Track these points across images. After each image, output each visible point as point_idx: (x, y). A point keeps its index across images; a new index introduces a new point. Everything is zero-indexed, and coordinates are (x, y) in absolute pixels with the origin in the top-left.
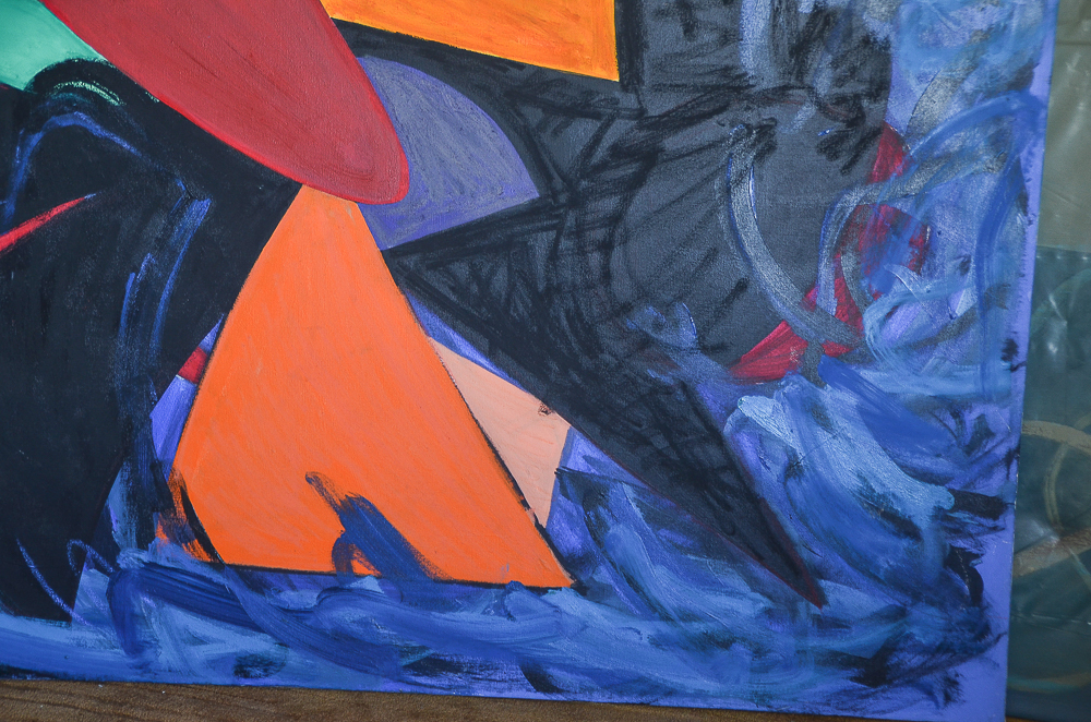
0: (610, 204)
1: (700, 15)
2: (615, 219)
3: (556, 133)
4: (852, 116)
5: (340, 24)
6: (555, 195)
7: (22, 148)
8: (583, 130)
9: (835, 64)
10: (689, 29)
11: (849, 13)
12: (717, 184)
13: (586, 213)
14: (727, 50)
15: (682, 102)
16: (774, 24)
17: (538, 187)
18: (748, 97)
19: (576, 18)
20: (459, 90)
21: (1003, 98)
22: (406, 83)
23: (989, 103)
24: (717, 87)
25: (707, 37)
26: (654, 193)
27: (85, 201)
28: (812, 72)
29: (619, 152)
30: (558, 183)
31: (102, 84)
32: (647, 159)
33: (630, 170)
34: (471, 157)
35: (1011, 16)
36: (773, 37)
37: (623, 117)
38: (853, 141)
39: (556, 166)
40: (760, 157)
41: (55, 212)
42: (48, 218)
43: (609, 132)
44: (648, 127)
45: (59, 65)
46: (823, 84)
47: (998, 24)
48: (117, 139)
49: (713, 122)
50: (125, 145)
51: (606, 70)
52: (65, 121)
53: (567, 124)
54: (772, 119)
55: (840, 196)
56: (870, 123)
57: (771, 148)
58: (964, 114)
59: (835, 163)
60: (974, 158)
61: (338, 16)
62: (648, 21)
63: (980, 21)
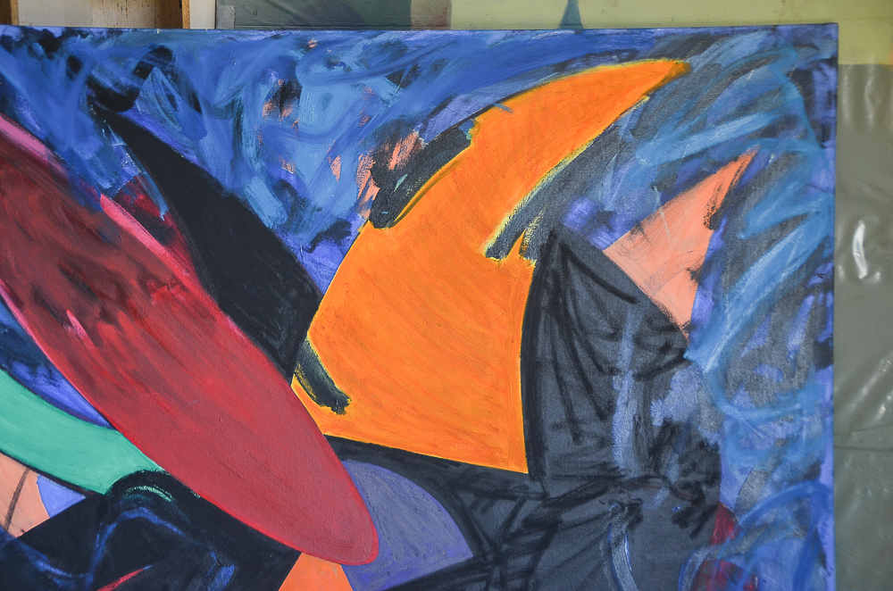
0: (524, 561)
1: (584, 427)
2: (529, 572)
3: (484, 510)
4: (695, 497)
5: (330, 439)
6: (484, 555)
7: (101, 535)
8: (502, 508)
9: (681, 461)
10: (577, 437)
11: (688, 426)
12: (601, 546)
13: (508, 568)
14: (603, 452)
15: (573, 488)
16: (636, 434)
17: (472, 550)
18: (621, 484)
19: (496, 430)
20: (414, 481)
21: (801, 485)
22: (377, 478)
23: (792, 489)
24: (597, 477)
25: (590, 443)
26: (555, 553)
27: (144, 572)
28: (664, 466)
29: (530, 524)
30: (487, 546)
31: (161, 487)
32: (549, 528)
33: (538, 536)
34: (423, 529)
35: (801, 429)
36: (636, 442)
37: (532, 499)
38: (697, 515)
39: (484, 534)
40: (631, 526)
41: (122, 580)
42: (117, 585)
43: (523, 509)
44: (550, 506)
45: (131, 475)
46: (674, 474)
47: (793, 435)
48: (169, 526)
49: (596, 501)
50: (175, 529)
51: (518, 465)
52: (133, 515)
53: (492, 504)
54: (639, 499)
55: (690, 555)
56: (708, 502)
57: (639, 519)
58: (775, 496)
59: (685, 530)
60: (785, 527)
61: (328, 433)
62: (548, 432)
63: (780, 432)
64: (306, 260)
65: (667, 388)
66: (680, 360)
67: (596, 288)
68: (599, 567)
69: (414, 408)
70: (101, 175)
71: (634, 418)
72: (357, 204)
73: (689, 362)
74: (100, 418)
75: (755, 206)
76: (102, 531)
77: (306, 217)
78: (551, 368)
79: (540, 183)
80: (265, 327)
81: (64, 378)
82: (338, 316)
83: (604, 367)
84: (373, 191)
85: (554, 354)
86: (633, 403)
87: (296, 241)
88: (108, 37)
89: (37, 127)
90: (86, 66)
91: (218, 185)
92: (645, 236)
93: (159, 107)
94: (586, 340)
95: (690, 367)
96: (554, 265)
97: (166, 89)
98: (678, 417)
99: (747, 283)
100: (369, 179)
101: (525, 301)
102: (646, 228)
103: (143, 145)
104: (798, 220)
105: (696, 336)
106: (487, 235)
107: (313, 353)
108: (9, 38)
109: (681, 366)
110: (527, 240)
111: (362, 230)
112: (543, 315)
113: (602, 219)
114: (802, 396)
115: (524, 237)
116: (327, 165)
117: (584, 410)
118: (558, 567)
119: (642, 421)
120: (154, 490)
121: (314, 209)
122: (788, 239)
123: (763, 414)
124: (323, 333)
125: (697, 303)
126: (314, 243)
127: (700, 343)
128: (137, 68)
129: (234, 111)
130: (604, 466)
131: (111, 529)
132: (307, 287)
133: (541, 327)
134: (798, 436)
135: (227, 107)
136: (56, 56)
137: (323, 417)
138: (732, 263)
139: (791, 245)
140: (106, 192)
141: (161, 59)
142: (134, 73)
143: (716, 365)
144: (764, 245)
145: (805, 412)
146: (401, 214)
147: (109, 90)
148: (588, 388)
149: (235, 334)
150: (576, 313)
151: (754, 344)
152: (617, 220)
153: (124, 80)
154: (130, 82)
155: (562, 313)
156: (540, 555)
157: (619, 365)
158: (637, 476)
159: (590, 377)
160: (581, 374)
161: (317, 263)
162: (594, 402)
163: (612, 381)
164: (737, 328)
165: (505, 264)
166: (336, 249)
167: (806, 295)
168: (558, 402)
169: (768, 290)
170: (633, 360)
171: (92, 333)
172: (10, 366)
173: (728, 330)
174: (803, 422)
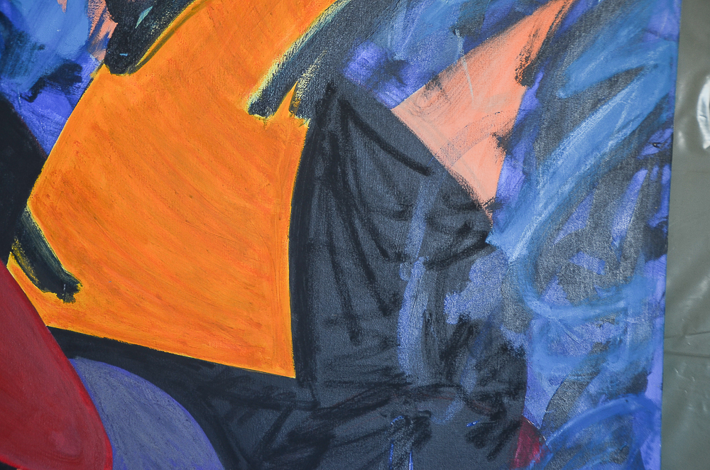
1: (364, 324)
4: (495, 411)
5: (54, 330)
8: (266, 418)
9: (478, 368)
10: (355, 336)
11: (489, 325)
15: (350, 396)
16: (426, 333)
18: (406, 393)
19: (259, 325)
20: (157, 385)
21: (622, 400)
22: (112, 380)
23: (611, 403)
24: (379, 384)
25: (370, 342)
29: (296, 438)
33: (305, 453)
35: (625, 332)
36: (425, 343)
37: (300, 408)
38: (497, 432)
40: (418, 444)
43: (288, 421)
46: (470, 382)
47: (615, 339)
51: (285, 369)
54: (427, 412)
56: (510, 416)
58: (591, 412)
59: (481, 450)
60: (601, 449)
61: (53, 325)
62: (320, 328)
63: (599, 336)
64: (24, 111)
66: (482, 245)
67: (382, 155)
69: (159, 297)
71: (424, 314)
73: (493, 248)
75: (579, 56)
77: (25, 56)
79: (316, 23)
82: (65, 181)
83: (390, 252)
84: (109, 27)
85: (330, 234)
92: (443, 91)
94: (369, 219)
95: (494, 254)
96: (332, 125)
98: (476, 314)
99: (566, 153)
100: (104, 11)
101: (296, 169)
102: (445, 83)
104: (631, 74)
105: (501, 216)
106: (251, 87)
107: (34, 227)
109: (483, 252)
110: (300, 94)
111: (96, 76)
112: (317, 187)
113: (391, 70)
114: (627, 292)
115: (297, 89)
117: (364, 303)
119: (434, 317)
121: (34, 47)
122: (618, 99)
123: (579, 312)
124: (48, 202)
125: (504, 177)
126: (36, 89)
127: (507, 225)
133: (315, 201)
134: (621, 341)
137: (47, 305)
138: (548, 128)
139: (621, 107)
143: (525, 252)
144: (588, 105)
145: (630, 312)
146: (145, 57)
148: (370, 276)
150: (358, 186)
151: (571, 228)
152: (410, 72)
155: (340, 184)
157: (408, 250)
158: (426, 383)
159: (373, 264)
163: (399, 269)
164: (551, 207)
165: (272, 124)
166: (63, 98)
167: (637, 169)
168: (334, 293)
169: (591, 161)
170: (425, 244)
173: (541, 210)
174: (627, 324)
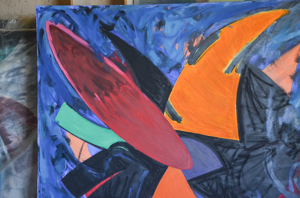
0: (239, 168)
1: (257, 126)
2: (240, 171)
3: (226, 152)
4: (293, 147)
5: (176, 131)
6: (226, 166)
7: (107, 162)
8: (231, 152)
9: (288, 136)
10: (255, 129)
11: (291, 125)
12: (263, 163)
13: (234, 170)
14: (264, 133)
15: (254, 145)
16: (274, 128)
17: (222, 165)
18: (269, 143)
19: (229, 127)
22: (191, 143)
24: (262, 141)
25: (259, 131)
26: (249, 165)
27: (120, 172)
28: (283, 137)
29: (240, 156)
30: (227, 163)
31: (125, 147)
32: (247, 157)
33: (243, 160)
34: (206, 158)
36: (274, 130)
37: (241, 148)
38: (294, 152)
39: (226, 160)
40: (273, 156)
41: (114, 175)
42: (112, 177)
43: (238, 152)
44: (247, 150)
45: (115, 143)
46: (286, 140)
48: (128, 158)
49: (261, 149)
50: (129, 160)
51: (236, 138)
52: (116, 155)
53: (228, 150)
54: (275, 148)
55: (292, 165)
56: (298, 148)
57: (275, 154)
59: (290, 157)
61: (176, 129)
62: (245, 127)
64: (168, 76)
65: (283, 113)
67: (261, 83)
68: (263, 169)
69: (203, 121)
70: (104, 51)
71: (273, 123)
72: (183, 58)
73: (290, 105)
74: (106, 126)
76: (107, 160)
77: (168, 62)
78: (246, 107)
79: (241, 50)
80: (156, 97)
81: (94, 114)
82: (178, 93)
83: (263, 107)
84: (189, 54)
85: (247, 103)
86: (272, 118)
87: (164, 70)
88: (106, 8)
89: (85, 37)
90: (99, 17)
91: (140, 53)
92: (276, 65)
93: (121, 29)
94: (257, 99)
95: (291, 106)
96: (246, 75)
97: (124, 24)
98: (287, 122)
100: (187, 50)
101: (237, 87)
102: (276, 63)
103: (117, 41)
105: (292, 96)
106: (225, 67)
107: (170, 105)
108: (76, 9)
109: (288, 106)
110: (238, 68)
111: (185, 66)
112: (243, 91)
113: (261, 60)
115: (237, 66)
116: (174, 46)
118: (250, 169)
119: (276, 123)
120: (123, 148)
121: (170, 59)
124: (174, 98)
125: (293, 86)
126: (170, 70)
127: (294, 98)
128: (115, 17)
129: (145, 30)
130: (264, 137)
131: (110, 159)
132: (168, 84)
133: (243, 94)
135: (142, 29)
136: (90, 14)
137: (174, 124)
140: (106, 56)
141: (122, 14)
142: (114, 19)
146: (197, 60)
147: (106, 24)
148: (258, 114)
149: (146, 99)
150: (254, 90)
152: (266, 61)
153: (111, 21)
154: (112, 22)
155: (249, 90)
156: (244, 166)
157: (268, 106)
158: (274, 140)
159: (259, 110)
160: (256, 109)
161: (171, 76)
162: (260, 118)
163: (266, 111)
165: (231, 76)
166: (177, 72)
168: (248, 118)
170: (272, 104)
171: (102, 99)
172: (78, 110)
